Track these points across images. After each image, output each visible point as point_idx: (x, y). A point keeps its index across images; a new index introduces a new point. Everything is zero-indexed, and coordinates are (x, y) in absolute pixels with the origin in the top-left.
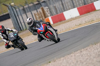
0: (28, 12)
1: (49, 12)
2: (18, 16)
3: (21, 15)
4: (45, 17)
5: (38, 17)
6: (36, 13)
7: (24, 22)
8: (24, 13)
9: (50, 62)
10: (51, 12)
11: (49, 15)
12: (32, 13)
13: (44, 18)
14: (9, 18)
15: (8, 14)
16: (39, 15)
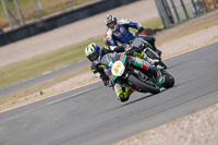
7: (174, 6)
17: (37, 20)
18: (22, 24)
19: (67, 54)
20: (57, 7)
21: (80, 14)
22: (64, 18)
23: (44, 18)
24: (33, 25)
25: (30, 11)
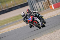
0: (39, 2)
1: (52, 2)
2: (33, 4)
3: (35, 3)
4: (50, 5)
5: (45, 4)
6: (44, 2)
8: (37, 2)
9: (52, 32)
10: (53, 2)
11: (52, 3)
12: (41, 2)
13: (48, 5)
14: (28, 5)
15: (27, 3)
16: (46, 3)
17: (6, 9)
18: (2, 10)
19: (13, 19)
20: (12, 5)
21: (18, 7)
22: (14, 8)
23: (9, 8)
24: (5, 10)
25: (5, 6)
